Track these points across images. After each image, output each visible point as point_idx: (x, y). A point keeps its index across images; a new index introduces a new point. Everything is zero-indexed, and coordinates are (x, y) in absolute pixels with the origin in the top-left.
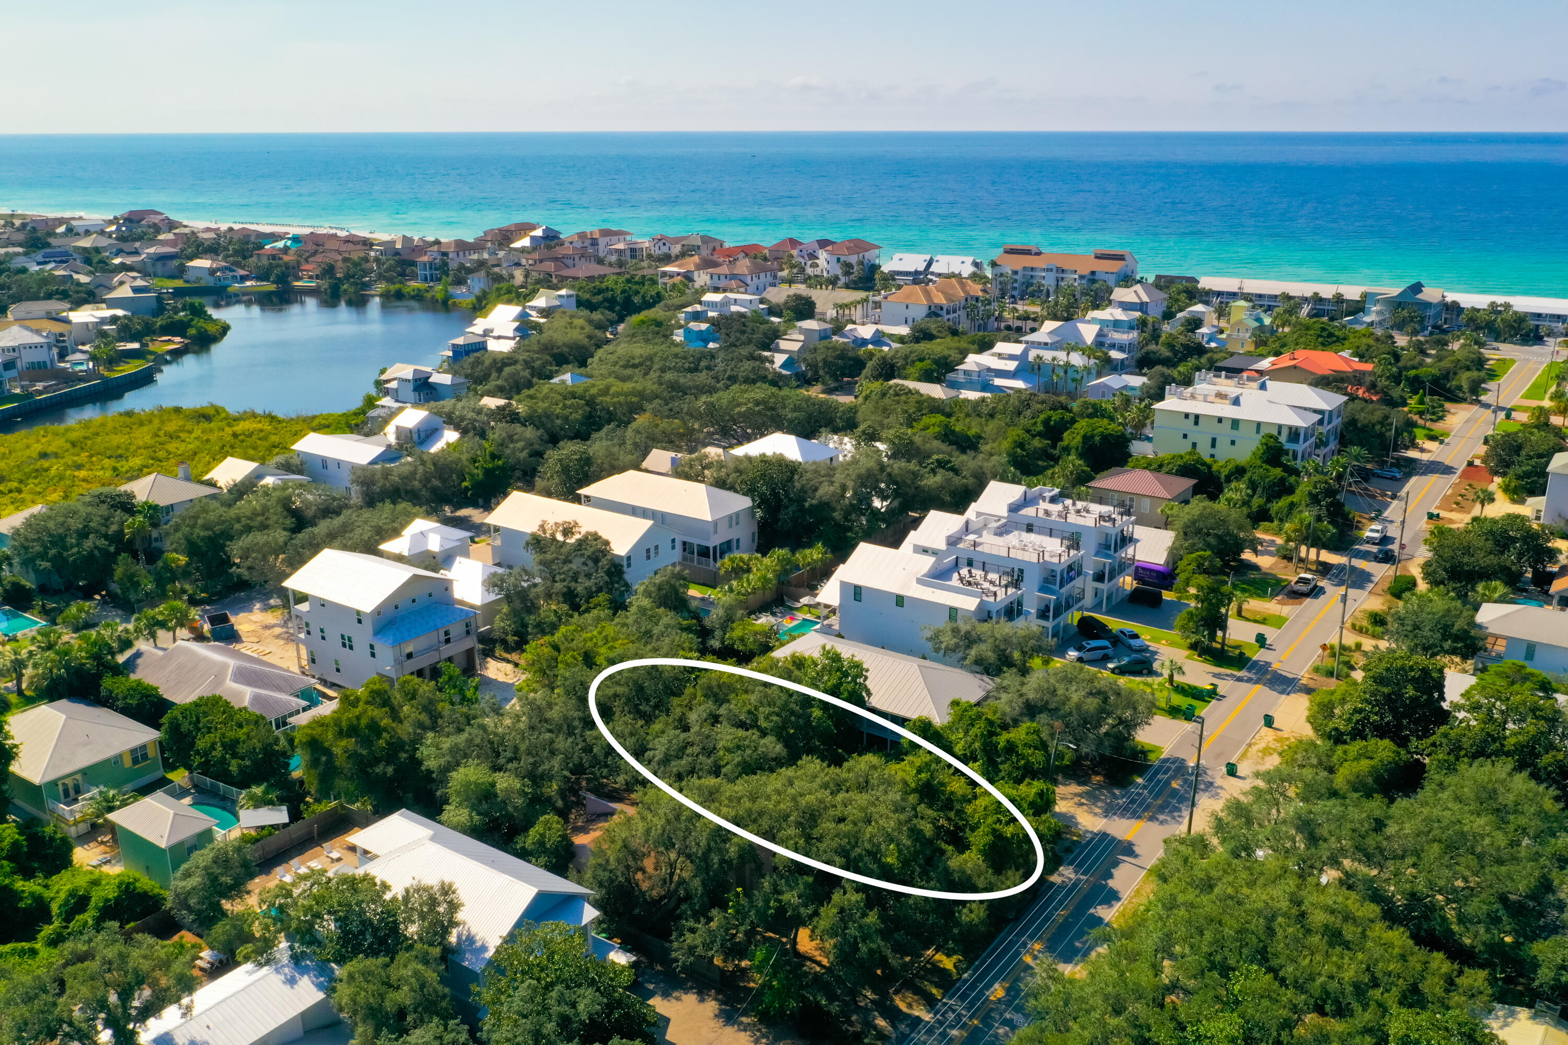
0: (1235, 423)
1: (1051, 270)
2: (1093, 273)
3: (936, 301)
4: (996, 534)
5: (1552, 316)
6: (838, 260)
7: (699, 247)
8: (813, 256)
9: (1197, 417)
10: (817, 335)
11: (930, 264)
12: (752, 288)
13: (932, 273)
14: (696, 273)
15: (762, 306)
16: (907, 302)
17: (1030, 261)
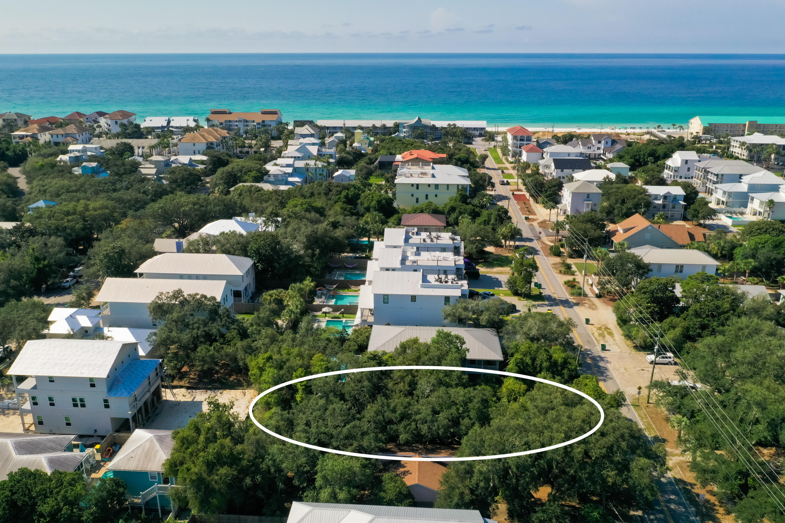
0: (437, 186)
1: (241, 121)
2: (263, 121)
3: (210, 140)
4: (416, 255)
5: (475, 128)
6: (116, 123)
7: (15, 120)
8: (96, 121)
9: (418, 185)
10: (163, 164)
11: (169, 122)
12: (80, 141)
13: (172, 127)
14: (39, 135)
15: (102, 151)
16: (194, 142)
17: (228, 117)
